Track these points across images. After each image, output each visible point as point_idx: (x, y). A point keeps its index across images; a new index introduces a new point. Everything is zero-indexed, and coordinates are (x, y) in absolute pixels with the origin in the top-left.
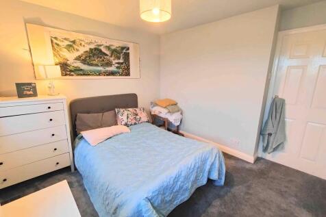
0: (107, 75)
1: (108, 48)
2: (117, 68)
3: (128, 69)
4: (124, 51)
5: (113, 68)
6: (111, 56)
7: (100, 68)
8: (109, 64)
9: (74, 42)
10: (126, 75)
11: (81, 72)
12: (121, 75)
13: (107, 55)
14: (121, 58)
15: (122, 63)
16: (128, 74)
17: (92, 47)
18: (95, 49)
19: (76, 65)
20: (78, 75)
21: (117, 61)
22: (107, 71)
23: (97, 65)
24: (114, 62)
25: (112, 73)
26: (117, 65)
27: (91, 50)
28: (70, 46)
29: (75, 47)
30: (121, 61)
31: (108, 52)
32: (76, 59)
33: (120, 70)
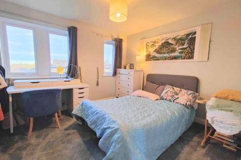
0: (171, 59)
1: (174, 39)
2: (180, 53)
3: (192, 52)
4: (190, 37)
5: (176, 54)
6: (176, 44)
7: (166, 55)
8: (174, 51)
9: (155, 42)
10: (189, 58)
11: (155, 59)
12: (184, 59)
13: (172, 44)
14: (186, 44)
15: (186, 48)
16: (192, 57)
17: (163, 41)
18: (165, 42)
19: (153, 55)
20: (154, 60)
21: (181, 47)
22: (171, 56)
23: (164, 53)
24: (178, 49)
25: (175, 58)
26: (180, 51)
27: (162, 44)
28: (153, 45)
29: (155, 44)
30: (185, 47)
31: (173, 42)
32: (154, 51)
33: (183, 55)
